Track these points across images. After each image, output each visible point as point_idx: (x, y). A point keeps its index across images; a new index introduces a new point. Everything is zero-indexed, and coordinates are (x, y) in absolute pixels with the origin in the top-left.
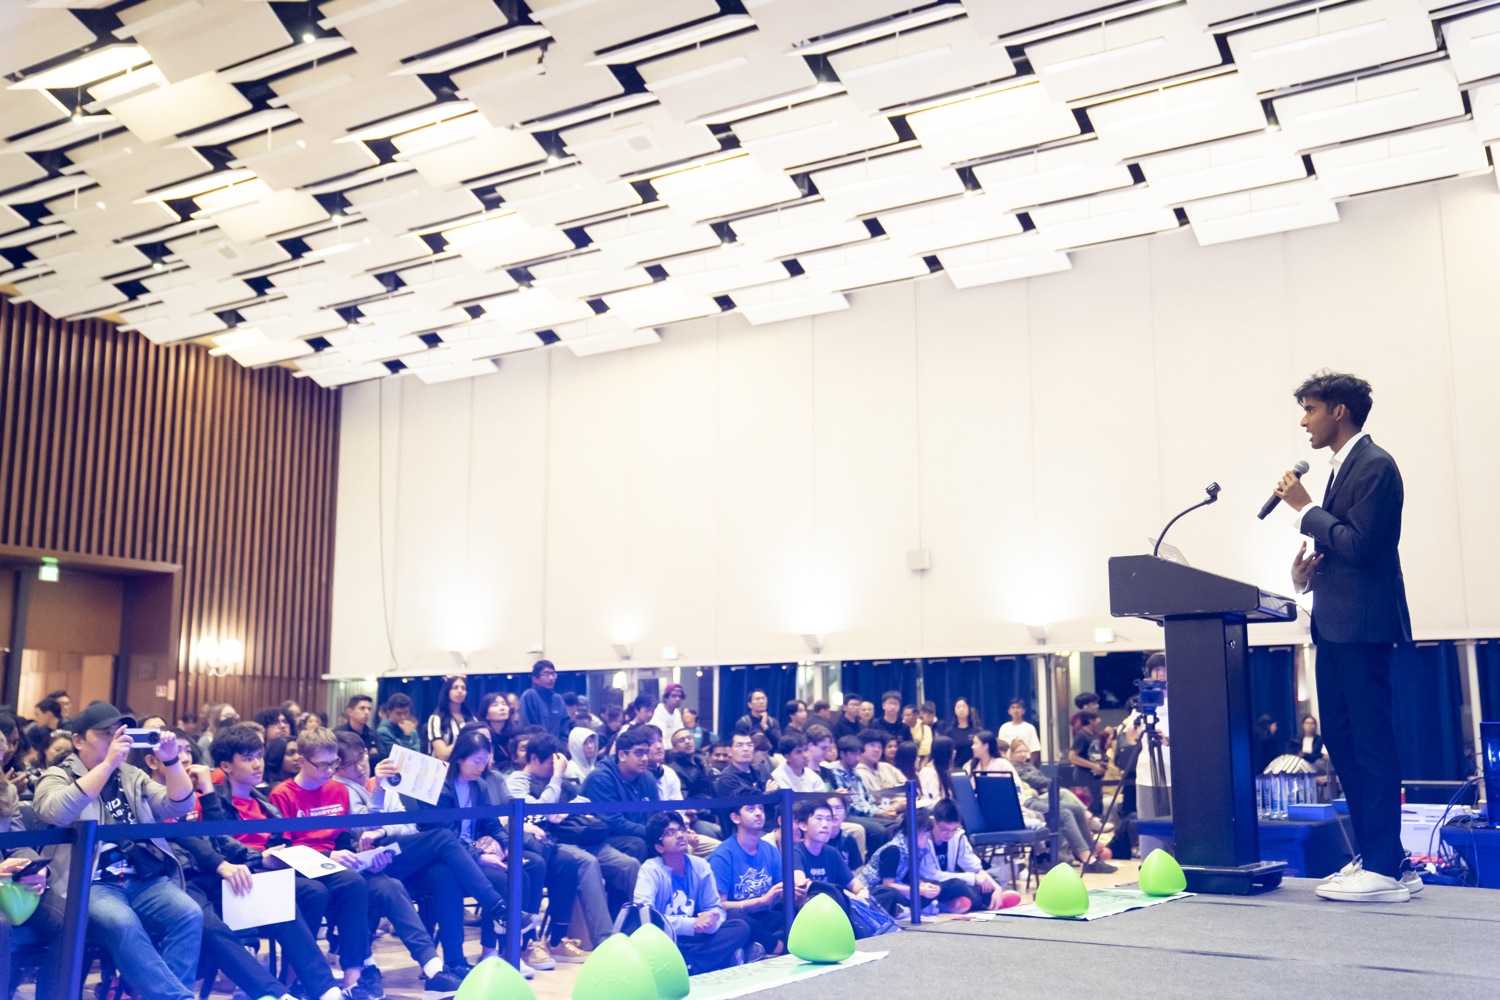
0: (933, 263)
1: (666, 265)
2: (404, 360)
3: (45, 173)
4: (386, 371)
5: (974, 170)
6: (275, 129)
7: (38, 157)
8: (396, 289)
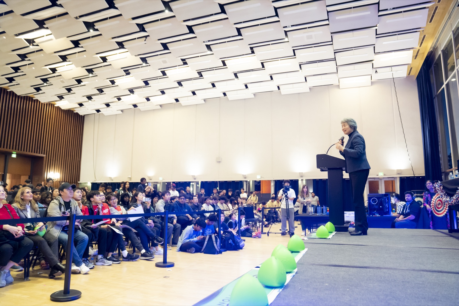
0: (225, 94)
1: (165, 91)
2: (100, 110)
3: (21, 59)
4: (96, 112)
5: (237, 74)
6: (78, 52)
7: (19, 55)
8: (102, 92)
